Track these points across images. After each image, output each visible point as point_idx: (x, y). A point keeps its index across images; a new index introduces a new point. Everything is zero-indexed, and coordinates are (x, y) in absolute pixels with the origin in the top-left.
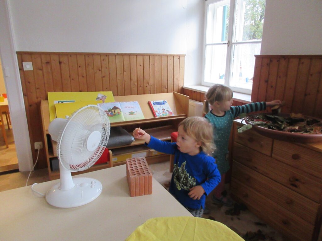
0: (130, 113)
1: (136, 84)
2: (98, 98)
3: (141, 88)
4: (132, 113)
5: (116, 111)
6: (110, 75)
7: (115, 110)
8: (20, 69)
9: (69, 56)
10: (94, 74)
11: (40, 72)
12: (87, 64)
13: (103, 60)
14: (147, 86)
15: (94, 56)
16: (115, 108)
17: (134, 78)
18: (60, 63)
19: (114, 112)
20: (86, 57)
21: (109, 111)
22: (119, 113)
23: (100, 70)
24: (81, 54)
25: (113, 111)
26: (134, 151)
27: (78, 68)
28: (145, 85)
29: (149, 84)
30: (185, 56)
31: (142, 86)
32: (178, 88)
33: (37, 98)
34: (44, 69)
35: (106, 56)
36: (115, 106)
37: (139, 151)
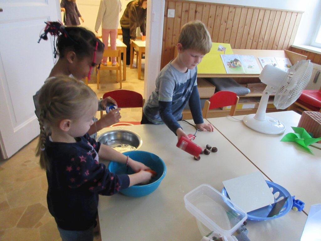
0: (249, 66)
1: (252, 38)
2: (219, 49)
3: (255, 43)
4: (250, 67)
5: (238, 63)
6: (233, 27)
7: (236, 62)
8: (165, 16)
9: (204, 6)
10: (220, 25)
11: (179, 19)
12: (217, 15)
13: (231, 12)
14: (260, 42)
15: (224, 7)
16: (236, 60)
17: (252, 32)
18: (196, 12)
19: (236, 64)
20: (218, 7)
21: (232, 63)
22: (240, 66)
23: (226, 22)
24: (214, 4)
25: (235, 62)
26: (245, 102)
27: (208, 18)
28: (259, 41)
29: (263, 39)
30: (303, 14)
31: (257, 41)
32: (287, 46)
33: (172, 44)
34: (183, 17)
35: (234, 8)
36: (236, 58)
37: (249, 102)
